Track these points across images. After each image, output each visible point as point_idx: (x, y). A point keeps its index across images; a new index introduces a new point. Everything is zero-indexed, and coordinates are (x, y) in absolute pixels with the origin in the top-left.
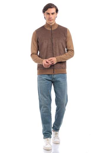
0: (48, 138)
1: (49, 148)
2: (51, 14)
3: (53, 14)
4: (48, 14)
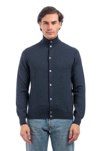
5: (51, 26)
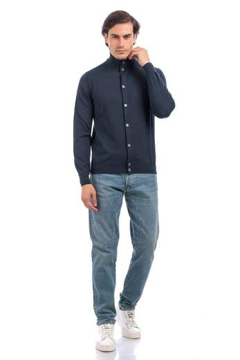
0: (107, 323)
1: (108, 347)
2: (122, 38)
3: (126, 37)
4: (116, 37)
5: (123, 42)
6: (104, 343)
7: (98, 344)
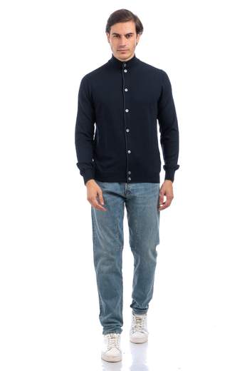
0: (113, 333)
3: (128, 36)
6: (109, 353)
7: (104, 354)
